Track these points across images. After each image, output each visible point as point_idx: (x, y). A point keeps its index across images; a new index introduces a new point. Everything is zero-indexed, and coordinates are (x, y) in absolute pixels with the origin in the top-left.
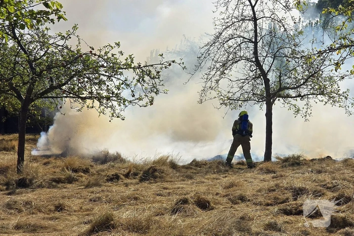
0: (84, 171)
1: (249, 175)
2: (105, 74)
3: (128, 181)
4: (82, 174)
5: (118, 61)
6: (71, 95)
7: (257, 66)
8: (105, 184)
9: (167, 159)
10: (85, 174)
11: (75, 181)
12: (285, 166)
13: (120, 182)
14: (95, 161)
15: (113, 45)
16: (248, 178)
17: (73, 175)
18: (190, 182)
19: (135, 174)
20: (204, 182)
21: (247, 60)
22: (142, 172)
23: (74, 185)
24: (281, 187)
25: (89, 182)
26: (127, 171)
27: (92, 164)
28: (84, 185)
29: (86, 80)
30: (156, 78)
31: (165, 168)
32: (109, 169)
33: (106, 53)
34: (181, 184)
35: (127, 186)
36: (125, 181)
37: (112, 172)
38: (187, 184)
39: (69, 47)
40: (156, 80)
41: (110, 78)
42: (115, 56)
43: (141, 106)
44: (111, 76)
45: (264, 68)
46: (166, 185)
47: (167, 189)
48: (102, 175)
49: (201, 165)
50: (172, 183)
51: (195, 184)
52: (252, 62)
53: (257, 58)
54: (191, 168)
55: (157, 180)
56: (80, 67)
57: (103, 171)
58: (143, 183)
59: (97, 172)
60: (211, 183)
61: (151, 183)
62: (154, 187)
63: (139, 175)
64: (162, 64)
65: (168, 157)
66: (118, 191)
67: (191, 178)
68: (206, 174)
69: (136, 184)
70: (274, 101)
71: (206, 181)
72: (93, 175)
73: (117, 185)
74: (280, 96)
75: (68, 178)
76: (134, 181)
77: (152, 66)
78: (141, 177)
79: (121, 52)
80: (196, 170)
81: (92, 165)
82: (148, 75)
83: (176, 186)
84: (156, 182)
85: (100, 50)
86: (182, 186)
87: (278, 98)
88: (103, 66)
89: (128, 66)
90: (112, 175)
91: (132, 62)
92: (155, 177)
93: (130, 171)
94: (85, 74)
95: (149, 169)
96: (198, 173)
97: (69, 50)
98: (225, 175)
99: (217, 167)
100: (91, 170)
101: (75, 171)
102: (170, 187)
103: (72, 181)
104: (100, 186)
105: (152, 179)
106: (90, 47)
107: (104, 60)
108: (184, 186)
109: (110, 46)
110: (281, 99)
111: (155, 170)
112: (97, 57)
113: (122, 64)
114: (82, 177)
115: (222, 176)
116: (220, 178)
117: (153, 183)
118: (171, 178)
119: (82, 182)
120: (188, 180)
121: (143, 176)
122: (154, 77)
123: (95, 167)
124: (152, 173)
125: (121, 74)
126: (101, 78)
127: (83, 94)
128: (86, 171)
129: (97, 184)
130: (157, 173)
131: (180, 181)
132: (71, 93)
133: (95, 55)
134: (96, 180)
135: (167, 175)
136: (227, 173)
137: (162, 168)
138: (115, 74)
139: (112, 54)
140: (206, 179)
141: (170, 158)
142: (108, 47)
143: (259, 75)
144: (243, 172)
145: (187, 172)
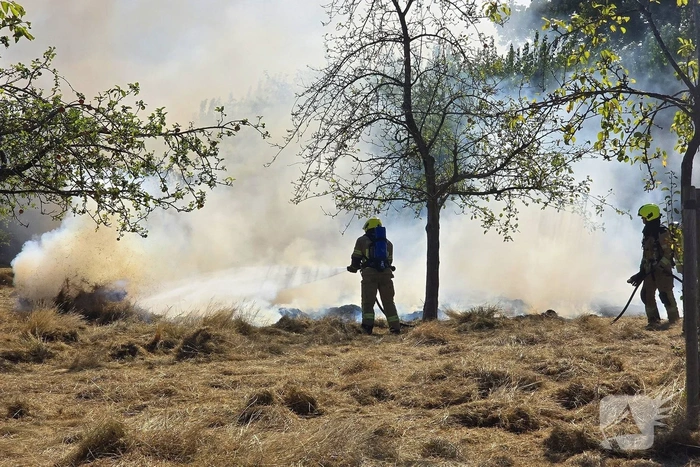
0: (67, 337)
1: (393, 347)
2: (109, 146)
3: (155, 358)
4: (63, 344)
5: (135, 120)
6: (42, 188)
7: (409, 133)
8: (107, 365)
9: (231, 315)
10: (69, 344)
11: (49, 358)
12: (465, 330)
13: (138, 360)
14: (88, 319)
15: (126, 88)
16: (392, 352)
17: (45, 345)
18: (276, 360)
19: (169, 345)
20: (303, 361)
21: (391, 120)
22: (181, 341)
23: (46, 366)
24: (456, 371)
25: (77, 361)
26: (151, 339)
27: (83, 323)
28: (65, 367)
29: (71, 157)
30: (209, 154)
31: (226, 332)
32: (116, 334)
33: (111, 105)
34: (258, 365)
35: (151, 368)
36: (148, 359)
37: (121, 341)
38: (270, 365)
39: (38, 92)
40: (209, 158)
41: (118, 155)
42: (128, 110)
43: (179, 211)
44: (120, 151)
45: (423, 136)
46: (228, 366)
47: (230, 374)
48: (102, 346)
49: (299, 326)
50: (242, 362)
51: (286, 365)
52: (401, 123)
53: (409, 115)
54: (279, 334)
55: (212, 355)
56: (59, 132)
57: (105, 338)
58: (184, 363)
59: (92, 340)
60: (317, 362)
61: (199, 362)
62: (205, 370)
63: (176, 347)
64: (223, 127)
65: (234, 310)
66: (133, 379)
67: (276, 352)
68: (308, 345)
69: (170, 364)
70: (443, 200)
71: (307, 358)
72: (84, 345)
73: (132, 366)
74: (455, 192)
75: (35, 352)
76: (166, 358)
77: (202, 130)
78: (179, 350)
79: (141, 103)
80: (287, 336)
81: (82, 326)
82: (195, 148)
83: (249, 368)
84: (209, 361)
85: (100, 99)
86: (260, 368)
87: (451, 196)
88: (104, 130)
89: (154, 131)
90: (123, 346)
91: (162, 122)
92: (208, 351)
93: (157, 339)
94: (69, 147)
95: (196, 335)
96: (292, 343)
97: (39, 98)
98: (345, 347)
99: (331, 331)
100: (81, 336)
101: (50, 337)
102: (237, 370)
103: (43, 358)
104: (98, 367)
105: (202, 354)
106: (78, 94)
107: (107, 117)
108: (265, 369)
109: (119, 90)
110: (456, 197)
111: (207, 337)
112: (93, 111)
113: (142, 126)
114: (62, 349)
115: (340, 348)
116: (336, 353)
117: (203, 362)
118: (239, 353)
119: (62, 360)
120: (272, 357)
121: (184, 348)
122: (206, 152)
123: (88, 329)
124: (202, 342)
125: (141, 145)
126: (100, 154)
127: (66, 185)
128: (70, 338)
129: (92, 365)
130: (212, 343)
131: (257, 359)
132: (41, 184)
133: (90, 107)
134: (91, 355)
135: (231, 346)
136: (349, 342)
137: (222, 332)
138: (128, 147)
139: (123, 107)
140: (308, 354)
141: (238, 313)
142: (115, 92)
143: (414, 149)
144: (382, 342)
145: (270, 341)
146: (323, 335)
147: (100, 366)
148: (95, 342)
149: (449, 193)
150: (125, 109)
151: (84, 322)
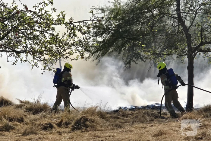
0: (19, 120)
1: (174, 124)
2: (38, 29)
3: (61, 130)
4: (18, 123)
5: (51, 17)
6: (7, 49)
7: (179, 22)
8: (39, 133)
9: (95, 109)
10: (20, 123)
11: (12, 129)
12: (207, 116)
13: (53, 130)
14: (28, 111)
16: (174, 127)
17: (10, 123)
18: (119, 130)
19: (67, 124)
20: (132, 131)
21: (171, 16)
22: (74, 122)
23: (11, 133)
24: (207, 135)
25: (25, 131)
26: (59, 121)
28: (20, 133)
29: (21, 35)
30: (86, 33)
31: (96, 118)
32: (41, 118)
33: (40, 10)
34: (111, 133)
35: (60, 134)
36: (58, 130)
37: (45, 122)
38: (117, 133)
39: (5, 5)
40: (86, 35)
41: (42, 34)
42: (48, 13)
43: (72, 60)
44: (44, 32)
45: (186, 23)
46: (98, 133)
47: (99, 137)
48: (36, 124)
49: (128, 115)
50: (103, 132)
51: (124, 133)
52: (175, 18)
53: (179, 14)
54: (119, 118)
55: (88, 129)
56: (15, 23)
57: (36, 120)
58: (75, 132)
59: (30, 121)
60: (139, 131)
61: (83, 132)
62: (86, 135)
63: (71, 125)
64: (93, 20)
65: (97, 107)
66: (53, 139)
67: (120, 127)
68: (133, 123)
69: (69, 133)
70: (195, 54)
71: (134, 129)
72: (27, 124)
73: (51, 133)
74: (201, 50)
75: (5, 126)
76: (67, 130)
77: (83, 21)
78: (73, 126)
79: (54, 9)
80: (123, 119)
81: (25, 115)
82: (79, 30)
83: (107, 134)
84: (88, 131)
85: (35, 7)
86: (113, 134)
87: (199, 52)
88: (36, 22)
89: (60, 22)
90: (46, 124)
91: (64, 18)
92: (86, 126)
93: (62, 121)
94: (20, 30)
95: (81, 119)
96: (125, 122)
97: (6, 7)
98: (151, 124)
99: (143, 117)
100: (25, 120)
101: (11, 120)
102: (101, 135)
103: (9, 129)
104: (36, 134)
105: (84, 128)
106: (24, 5)
107: (38, 16)
108: (115, 134)
109: (44, 3)
110: (201, 53)
111: (86, 120)
112: (32, 13)
113: (54, 20)
114: (17, 125)
115: (149, 125)
116: (147, 127)
117: (85, 132)
118: (101, 127)
119: (18, 130)
120: (117, 129)
121: (75, 125)
122: (85, 32)
123: (28, 116)
124: (84, 122)
125: (53, 29)
126: (34, 33)
127: (18, 48)
128: (21, 120)
129: (33, 133)
130: (89, 123)
131: (110, 130)
132: (7, 48)
133: (31, 11)
134: (31, 128)
135: (98, 124)
136: (152, 122)
137: (93, 117)
138: (48, 30)
139: (45, 11)
140: (134, 128)
141: (98, 108)
142: (43, 4)
143: (181, 30)
144: (168, 122)
145: (115, 122)
146: (140, 119)
147: (36, 133)
148: (32, 122)
149: (198, 51)
150: (46, 12)
151: (26, 113)
